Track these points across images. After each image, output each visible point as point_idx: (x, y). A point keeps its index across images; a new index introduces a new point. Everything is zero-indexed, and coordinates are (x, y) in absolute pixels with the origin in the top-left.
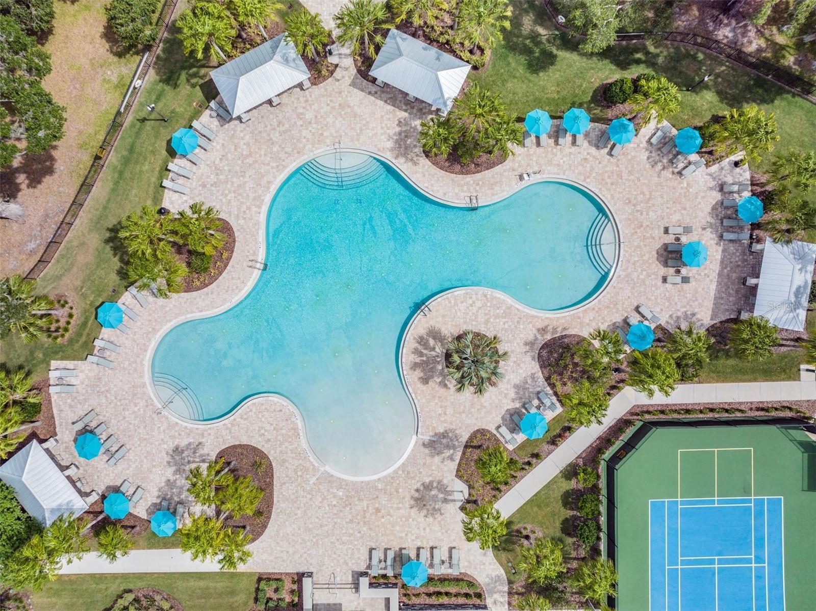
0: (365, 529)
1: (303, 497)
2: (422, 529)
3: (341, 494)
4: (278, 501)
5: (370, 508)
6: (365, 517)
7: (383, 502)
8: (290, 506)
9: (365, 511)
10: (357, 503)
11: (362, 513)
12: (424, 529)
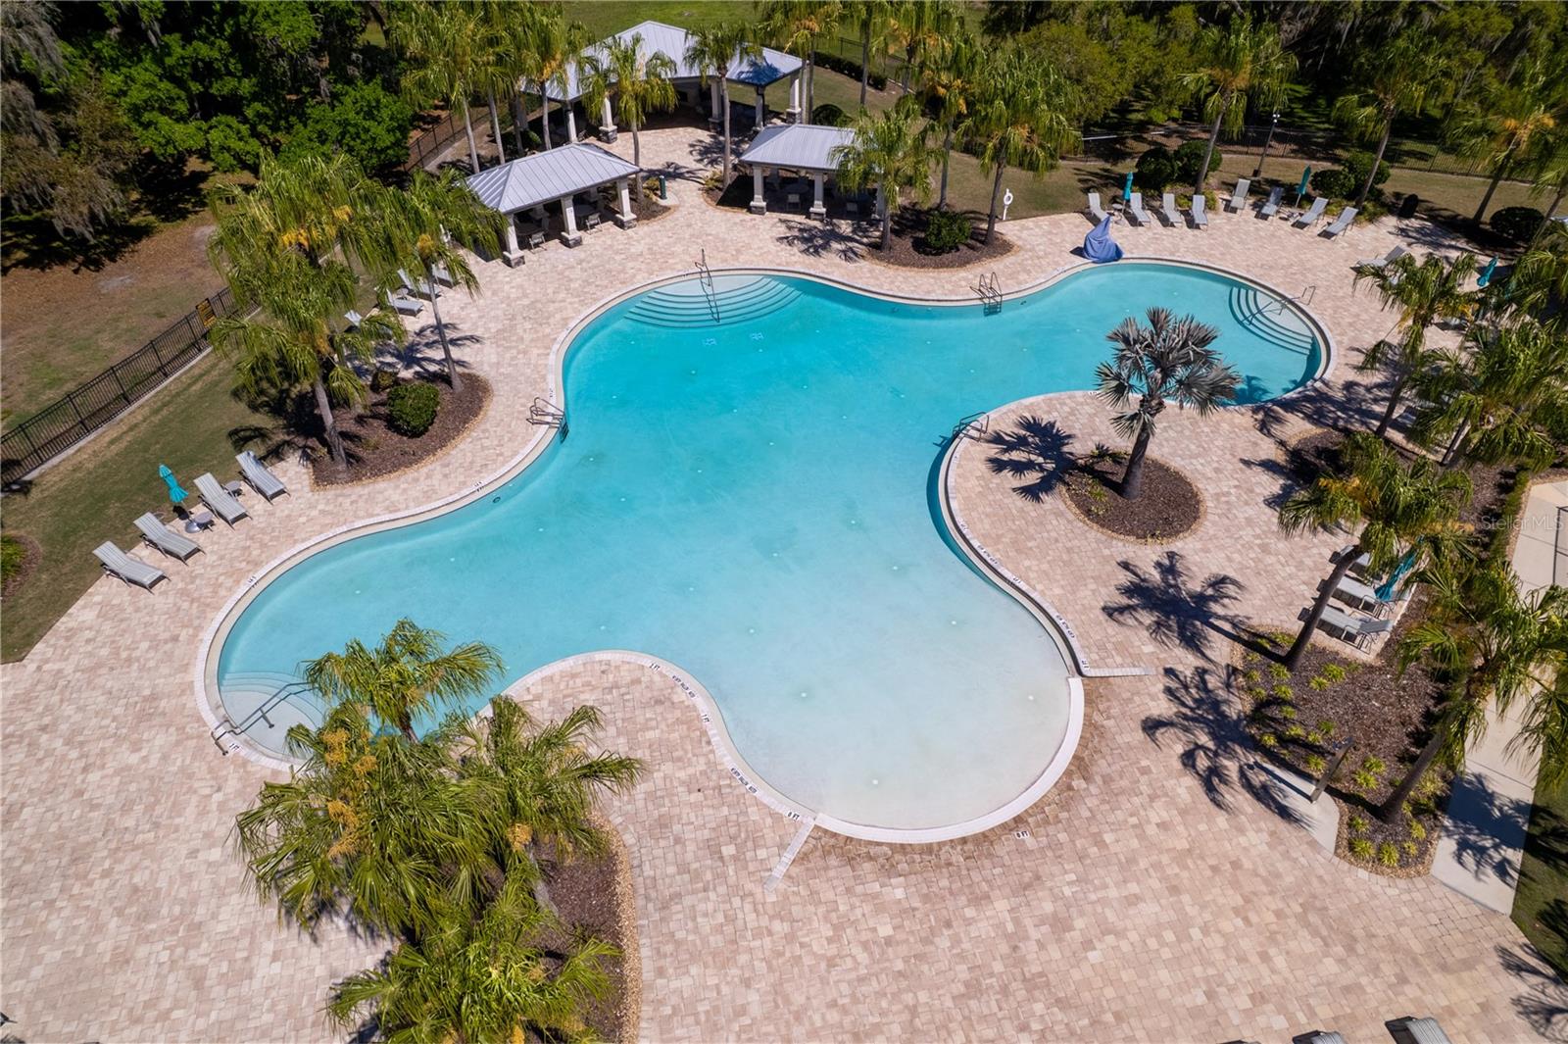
0: (1039, 1008)
1: (758, 934)
2: (1255, 959)
3: (899, 893)
4: (660, 972)
5: (1028, 922)
6: (1021, 961)
7: (1067, 891)
8: (712, 981)
9: (1008, 937)
10: (970, 912)
11: (1004, 948)
12: (1265, 957)
